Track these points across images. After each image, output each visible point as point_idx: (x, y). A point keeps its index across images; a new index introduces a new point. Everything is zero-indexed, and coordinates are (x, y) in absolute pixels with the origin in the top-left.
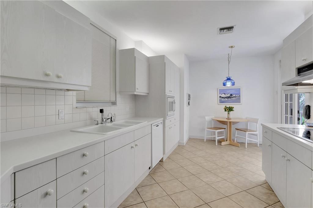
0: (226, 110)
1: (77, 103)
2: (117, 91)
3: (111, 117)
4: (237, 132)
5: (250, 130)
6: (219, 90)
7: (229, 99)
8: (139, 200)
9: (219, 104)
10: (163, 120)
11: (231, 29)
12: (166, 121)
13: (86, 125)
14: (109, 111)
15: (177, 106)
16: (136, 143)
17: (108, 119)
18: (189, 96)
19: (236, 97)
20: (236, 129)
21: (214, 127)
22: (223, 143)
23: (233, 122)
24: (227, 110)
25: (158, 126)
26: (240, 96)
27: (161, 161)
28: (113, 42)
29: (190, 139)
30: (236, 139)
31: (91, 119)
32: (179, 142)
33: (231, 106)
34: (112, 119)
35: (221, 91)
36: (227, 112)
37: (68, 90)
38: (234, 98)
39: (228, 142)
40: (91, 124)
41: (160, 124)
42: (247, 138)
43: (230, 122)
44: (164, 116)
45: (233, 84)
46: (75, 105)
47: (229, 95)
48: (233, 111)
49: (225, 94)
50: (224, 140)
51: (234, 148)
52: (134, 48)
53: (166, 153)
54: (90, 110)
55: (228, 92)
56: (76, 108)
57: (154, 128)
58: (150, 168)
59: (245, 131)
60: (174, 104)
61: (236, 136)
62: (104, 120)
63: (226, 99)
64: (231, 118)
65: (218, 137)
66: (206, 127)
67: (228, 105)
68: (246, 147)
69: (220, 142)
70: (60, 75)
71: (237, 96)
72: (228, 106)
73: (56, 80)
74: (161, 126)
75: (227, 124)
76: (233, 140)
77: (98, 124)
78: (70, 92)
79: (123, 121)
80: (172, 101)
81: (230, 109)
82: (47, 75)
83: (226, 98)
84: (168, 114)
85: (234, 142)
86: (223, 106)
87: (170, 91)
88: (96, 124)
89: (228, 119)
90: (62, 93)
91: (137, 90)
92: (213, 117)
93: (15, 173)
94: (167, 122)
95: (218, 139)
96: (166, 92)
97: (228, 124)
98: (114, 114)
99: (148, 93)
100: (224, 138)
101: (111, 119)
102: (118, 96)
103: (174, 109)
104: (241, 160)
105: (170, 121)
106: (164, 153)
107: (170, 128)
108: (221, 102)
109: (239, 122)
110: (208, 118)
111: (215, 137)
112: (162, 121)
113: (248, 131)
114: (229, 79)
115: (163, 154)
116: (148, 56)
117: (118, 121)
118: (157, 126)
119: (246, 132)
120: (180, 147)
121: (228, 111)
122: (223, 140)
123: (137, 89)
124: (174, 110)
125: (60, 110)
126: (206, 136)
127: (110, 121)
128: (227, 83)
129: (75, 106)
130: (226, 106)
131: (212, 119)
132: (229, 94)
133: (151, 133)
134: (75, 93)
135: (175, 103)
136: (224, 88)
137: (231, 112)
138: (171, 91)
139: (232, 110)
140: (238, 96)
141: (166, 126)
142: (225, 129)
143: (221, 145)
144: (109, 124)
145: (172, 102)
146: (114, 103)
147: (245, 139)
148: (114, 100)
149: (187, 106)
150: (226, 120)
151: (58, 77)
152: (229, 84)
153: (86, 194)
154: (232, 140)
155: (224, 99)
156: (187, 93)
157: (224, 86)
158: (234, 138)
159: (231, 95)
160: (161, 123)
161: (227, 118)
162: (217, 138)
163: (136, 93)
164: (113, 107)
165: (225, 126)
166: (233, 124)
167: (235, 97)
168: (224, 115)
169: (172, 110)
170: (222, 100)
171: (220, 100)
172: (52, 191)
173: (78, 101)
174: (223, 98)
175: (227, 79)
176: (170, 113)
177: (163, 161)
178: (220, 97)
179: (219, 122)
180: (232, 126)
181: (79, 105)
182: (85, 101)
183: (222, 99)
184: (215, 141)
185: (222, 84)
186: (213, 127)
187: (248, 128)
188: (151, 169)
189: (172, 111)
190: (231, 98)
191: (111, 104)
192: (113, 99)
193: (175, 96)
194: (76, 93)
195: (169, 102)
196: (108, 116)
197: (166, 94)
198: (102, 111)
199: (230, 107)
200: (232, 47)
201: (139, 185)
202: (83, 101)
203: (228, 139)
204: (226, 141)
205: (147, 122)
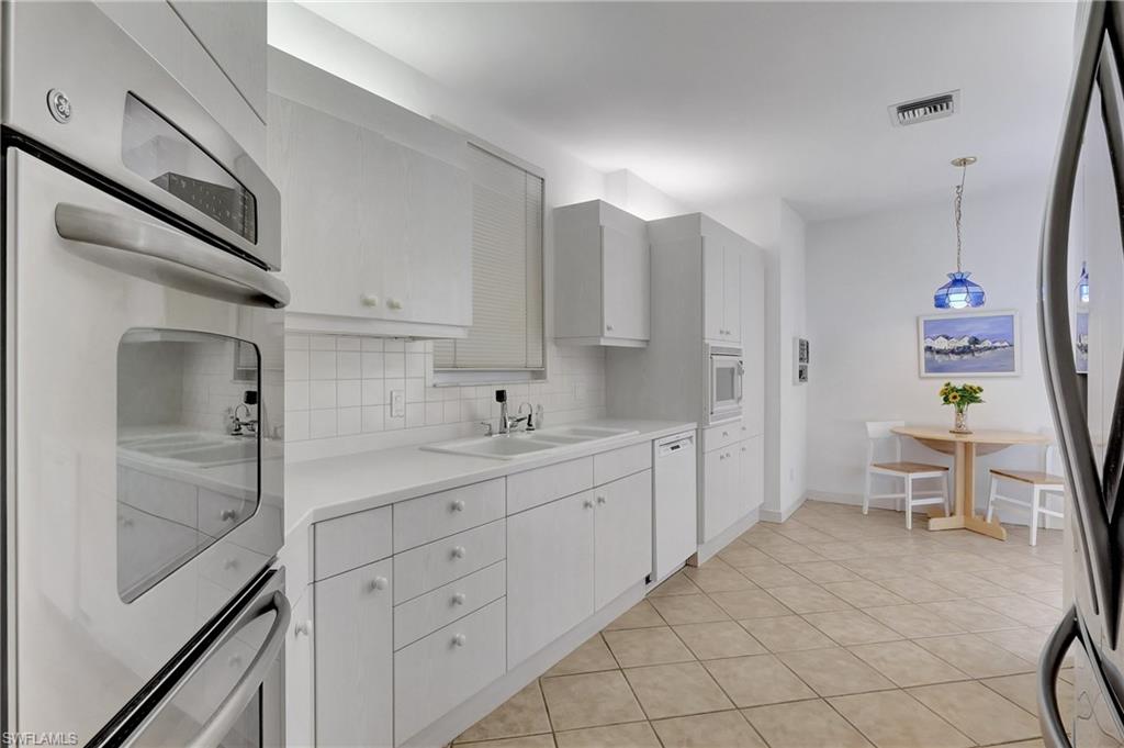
0: (951, 396)
1: (435, 372)
2: (547, 335)
3: (530, 416)
4: (995, 481)
5: (1054, 477)
6: (925, 322)
7: (966, 357)
8: (609, 662)
9: (924, 378)
10: (697, 430)
11: (945, 105)
12: (707, 433)
13: (458, 436)
14: (522, 396)
15: (751, 384)
16: (600, 493)
17: (519, 421)
18: (804, 347)
19: (996, 348)
20: (991, 471)
21: (902, 464)
22: (935, 523)
23: (979, 445)
24: (955, 397)
25: (678, 447)
26: (1011, 346)
27: (691, 563)
28: (534, 185)
29: (809, 504)
30: (994, 510)
31: (473, 418)
32: (762, 510)
33: (970, 383)
34: (533, 422)
35: (932, 328)
36: (952, 407)
37: (414, 338)
38: (988, 352)
39: (957, 521)
40: (473, 434)
41: (688, 441)
42: (1037, 509)
43: (967, 446)
44: (699, 416)
45: (978, 300)
46: (431, 379)
47: (965, 342)
48: (980, 401)
49: (947, 338)
50: (944, 511)
51: (979, 541)
52: (598, 200)
53: (706, 541)
54: (470, 392)
55: (962, 328)
56: (435, 386)
57: (663, 453)
58: (648, 580)
59: (1028, 481)
60: (737, 378)
61: (992, 498)
62: (509, 423)
63: (954, 358)
64: (970, 429)
65: (914, 498)
66: (870, 460)
67: (959, 381)
68: (1034, 543)
69: (922, 517)
70: (396, 300)
71: (997, 344)
72: (959, 384)
73: (388, 314)
74: (688, 451)
75: (953, 453)
76: (977, 514)
77: (490, 434)
78: (419, 343)
79: (566, 428)
80: (731, 365)
81: (968, 396)
82: (368, 303)
83: (953, 352)
84: (715, 410)
85: (984, 519)
86: (938, 383)
87: (721, 332)
88: (486, 435)
89: (959, 431)
90: (399, 345)
91: (607, 333)
92: (899, 424)
93: (314, 524)
94: (710, 436)
95: (913, 507)
96: (706, 336)
97: (960, 451)
98: (539, 407)
99: (647, 341)
100: (942, 505)
101: (530, 420)
102: (551, 350)
103: (736, 395)
104: (997, 584)
105: (725, 434)
106: (700, 540)
107: (722, 457)
108: (932, 368)
109: (1007, 446)
110: (876, 429)
111: (903, 501)
112: (693, 433)
113: (1048, 480)
114: (959, 282)
115: (698, 543)
116: (647, 219)
117: (550, 426)
118: (673, 448)
119: (1032, 482)
120: (767, 526)
121: (959, 404)
122: (938, 511)
123: (609, 329)
124: (740, 399)
125: (394, 394)
126: (869, 493)
127: (526, 426)
128: (952, 297)
129: (430, 384)
130: (948, 384)
131: (892, 431)
132: (966, 339)
133: (653, 467)
134: (430, 344)
135: (741, 372)
136: (941, 314)
137: (972, 405)
138: (728, 333)
139: (974, 399)
140: (1006, 344)
141: (707, 448)
142: (947, 469)
143: (927, 529)
144: (524, 436)
145: (732, 370)
146: (538, 374)
147: (1030, 509)
148: (540, 364)
149: (794, 384)
150: (952, 437)
151: (392, 306)
152: (958, 300)
153: (460, 610)
154: (973, 513)
155: (944, 356)
156: (794, 339)
157: (939, 309)
158: (985, 507)
159: (975, 341)
160: (690, 438)
161: (953, 428)
162: (912, 504)
163: (603, 342)
164: (537, 387)
165: (945, 460)
166: (977, 455)
167: (990, 349)
168: (940, 419)
169: (733, 397)
170: (935, 360)
171: (927, 361)
172: (385, 580)
173: (439, 369)
174: (938, 352)
175: (950, 280)
176: (719, 407)
177: (696, 567)
178: (929, 349)
179: (927, 445)
180: (975, 460)
181: (442, 379)
182: (455, 369)
183: (937, 357)
184: (903, 513)
185: (933, 302)
186: (898, 460)
187: (1049, 471)
188: (652, 585)
189: (731, 401)
190: (972, 352)
191: (528, 375)
192: (536, 362)
193: (741, 347)
194: (435, 346)
195: (718, 369)
196: (520, 412)
197: (706, 341)
198: (501, 396)
199: (964, 389)
200: (964, 162)
201: (611, 625)
202: (452, 367)
203: (959, 509)
204: (951, 515)
205: (637, 432)
